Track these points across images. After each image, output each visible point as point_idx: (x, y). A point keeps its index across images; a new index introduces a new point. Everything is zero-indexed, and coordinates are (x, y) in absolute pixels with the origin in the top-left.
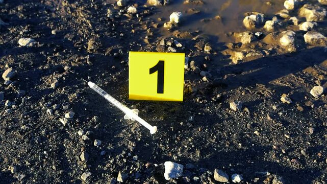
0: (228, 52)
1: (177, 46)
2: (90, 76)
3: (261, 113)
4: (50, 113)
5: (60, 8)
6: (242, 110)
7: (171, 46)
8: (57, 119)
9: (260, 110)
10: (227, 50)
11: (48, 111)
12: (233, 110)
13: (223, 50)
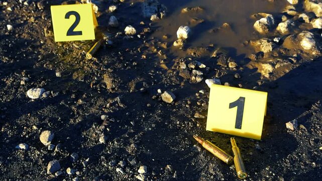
0: (253, 65)
1: (200, 67)
2: (132, 121)
3: (317, 127)
4: (122, 172)
5: (45, 41)
6: (299, 127)
7: (195, 69)
8: (133, 176)
9: (314, 124)
10: (251, 63)
11: (118, 170)
12: (291, 130)
13: (247, 63)
